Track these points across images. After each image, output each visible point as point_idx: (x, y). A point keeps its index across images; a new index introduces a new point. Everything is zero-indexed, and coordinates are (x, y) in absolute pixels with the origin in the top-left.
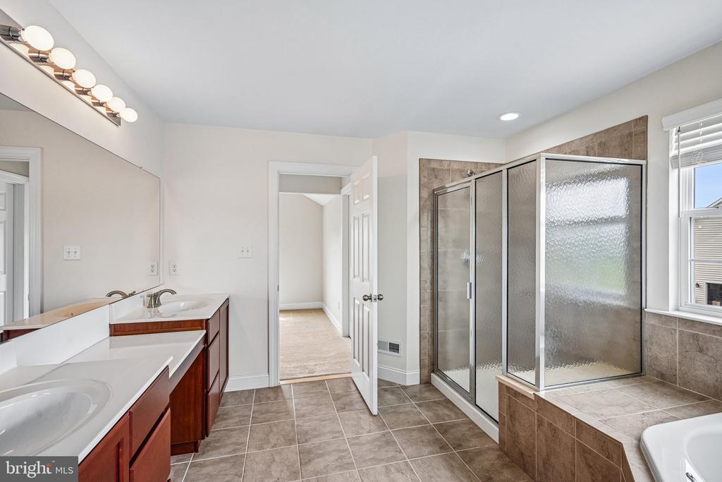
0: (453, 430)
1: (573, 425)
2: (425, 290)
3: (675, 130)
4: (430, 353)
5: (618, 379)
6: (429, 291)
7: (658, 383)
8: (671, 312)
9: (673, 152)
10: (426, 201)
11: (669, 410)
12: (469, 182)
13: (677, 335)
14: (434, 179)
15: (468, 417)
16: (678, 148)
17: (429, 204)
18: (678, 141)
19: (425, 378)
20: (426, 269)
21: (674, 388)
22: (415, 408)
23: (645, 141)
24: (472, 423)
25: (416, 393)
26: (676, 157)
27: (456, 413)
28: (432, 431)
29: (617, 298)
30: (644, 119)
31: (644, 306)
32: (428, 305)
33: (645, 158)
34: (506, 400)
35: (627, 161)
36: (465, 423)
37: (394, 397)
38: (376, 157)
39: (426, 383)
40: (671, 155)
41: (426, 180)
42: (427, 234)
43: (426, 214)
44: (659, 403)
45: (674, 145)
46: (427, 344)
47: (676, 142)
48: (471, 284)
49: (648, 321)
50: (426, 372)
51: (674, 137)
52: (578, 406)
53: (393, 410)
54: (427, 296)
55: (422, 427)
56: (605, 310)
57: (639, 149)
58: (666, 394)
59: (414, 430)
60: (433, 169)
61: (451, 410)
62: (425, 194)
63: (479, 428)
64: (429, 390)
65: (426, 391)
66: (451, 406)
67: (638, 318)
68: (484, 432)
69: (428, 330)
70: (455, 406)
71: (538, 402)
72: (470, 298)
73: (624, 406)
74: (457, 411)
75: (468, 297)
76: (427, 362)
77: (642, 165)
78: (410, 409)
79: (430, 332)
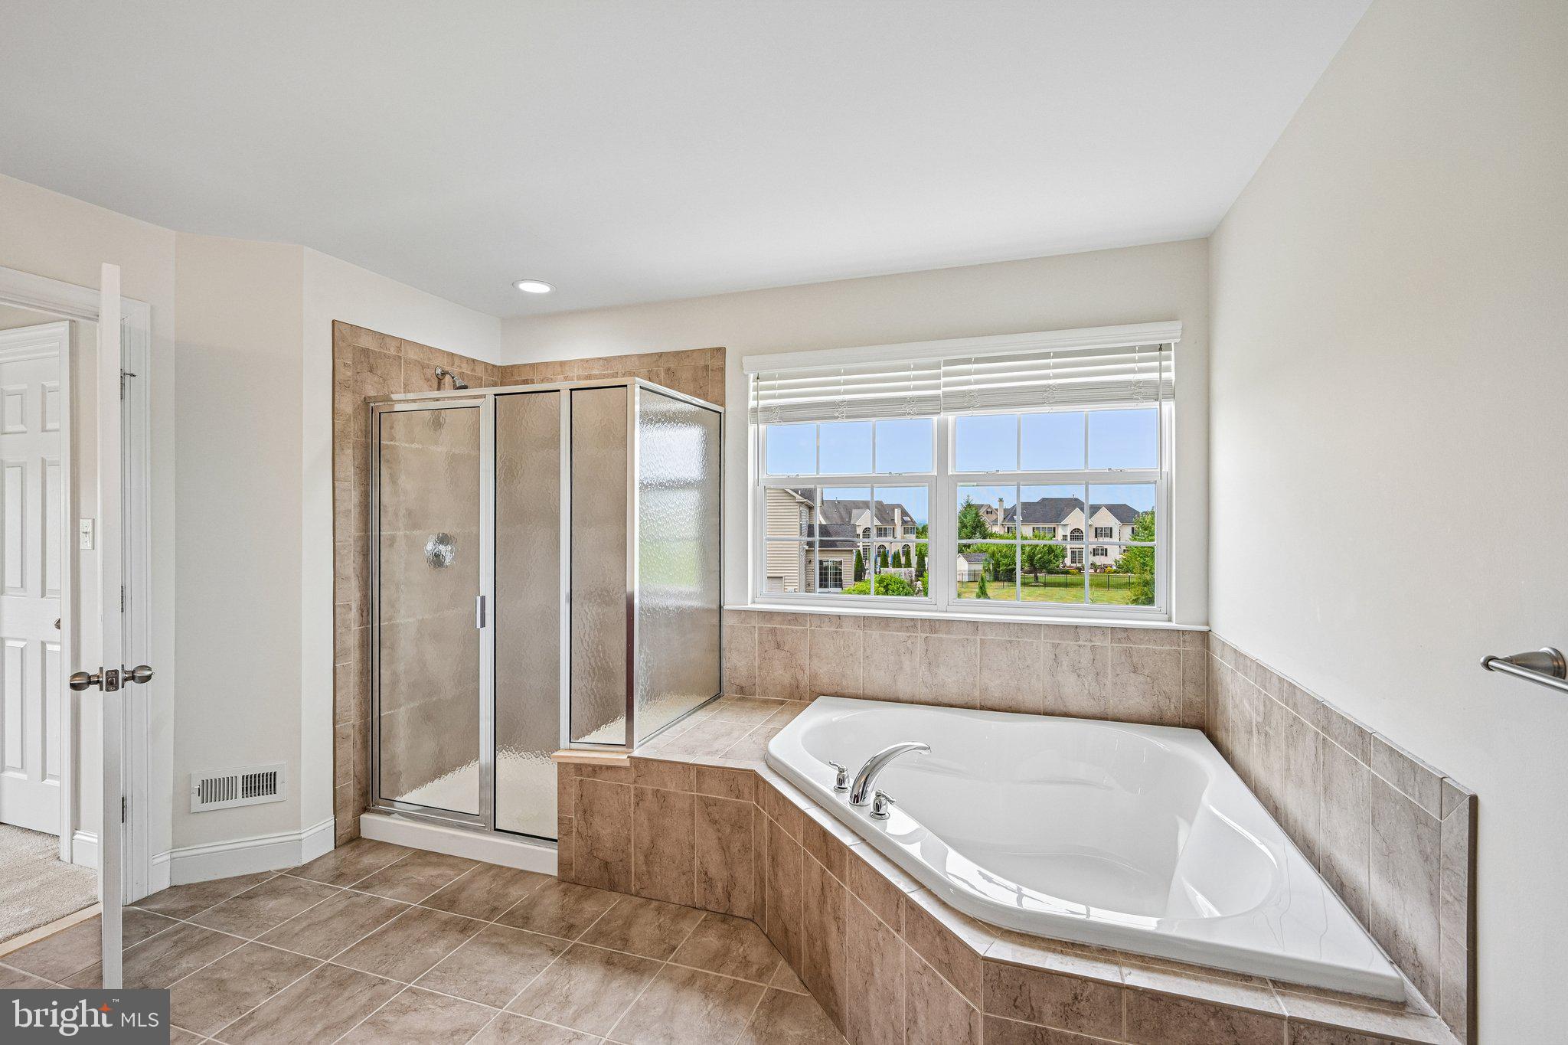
0: (465, 894)
1: (691, 778)
2: (348, 628)
3: (752, 376)
4: (359, 768)
5: (702, 707)
6: (355, 628)
7: (740, 699)
8: (750, 606)
9: (752, 404)
10: (349, 420)
11: (765, 723)
12: (480, 397)
13: (756, 634)
14: (366, 375)
15: (479, 862)
16: (757, 398)
17: (354, 428)
18: (757, 389)
19: (346, 831)
20: (348, 579)
21: (755, 700)
22: (357, 895)
23: (723, 382)
24: (492, 866)
25: (337, 869)
26: (755, 410)
27: (452, 866)
28: (423, 915)
29: (689, 596)
30: (721, 351)
31: (722, 604)
32: (353, 661)
33: (723, 404)
34: (574, 791)
35: (702, 402)
36: (480, 873)
37: (284, 900)
38: (117, 268)
39: (350, 839)
40: (749, 407)
41: (349, 374)
42: (352, 499)
43: (349, 452)
44: (754, 719)
45: (752, 394)
46: (350, 752)
47: (754, 391)
48: (483, 599)
49: (727, 621)
50: (348, 816)
51: (752, 384)
52: (690, 751)
53: (304, 924)
54: (352, 640)
55: (400, 919)
56: (682, 614)
57: (716, 390)
58: (753, 709)
59: (384, 932)
60: (365, 352)
61: (438, 865)
62: (347, 405)
63: (510, 869)
64: (368, 852)
65: (360, 855)
66: (435, 859)
67: (716, 621)
68: (522, 871)
69: (352, 718)
70: (443, 855)
71: (635, 767)
72: (483, 625)
73: (729, 734)
74: (451, 861)
75: (479, 626)
76: (351, 791)
77: (720, 413)
78: (345, 903)
79: (357, 723)
